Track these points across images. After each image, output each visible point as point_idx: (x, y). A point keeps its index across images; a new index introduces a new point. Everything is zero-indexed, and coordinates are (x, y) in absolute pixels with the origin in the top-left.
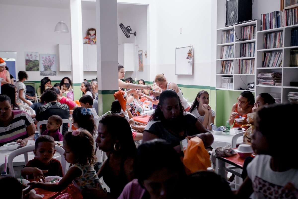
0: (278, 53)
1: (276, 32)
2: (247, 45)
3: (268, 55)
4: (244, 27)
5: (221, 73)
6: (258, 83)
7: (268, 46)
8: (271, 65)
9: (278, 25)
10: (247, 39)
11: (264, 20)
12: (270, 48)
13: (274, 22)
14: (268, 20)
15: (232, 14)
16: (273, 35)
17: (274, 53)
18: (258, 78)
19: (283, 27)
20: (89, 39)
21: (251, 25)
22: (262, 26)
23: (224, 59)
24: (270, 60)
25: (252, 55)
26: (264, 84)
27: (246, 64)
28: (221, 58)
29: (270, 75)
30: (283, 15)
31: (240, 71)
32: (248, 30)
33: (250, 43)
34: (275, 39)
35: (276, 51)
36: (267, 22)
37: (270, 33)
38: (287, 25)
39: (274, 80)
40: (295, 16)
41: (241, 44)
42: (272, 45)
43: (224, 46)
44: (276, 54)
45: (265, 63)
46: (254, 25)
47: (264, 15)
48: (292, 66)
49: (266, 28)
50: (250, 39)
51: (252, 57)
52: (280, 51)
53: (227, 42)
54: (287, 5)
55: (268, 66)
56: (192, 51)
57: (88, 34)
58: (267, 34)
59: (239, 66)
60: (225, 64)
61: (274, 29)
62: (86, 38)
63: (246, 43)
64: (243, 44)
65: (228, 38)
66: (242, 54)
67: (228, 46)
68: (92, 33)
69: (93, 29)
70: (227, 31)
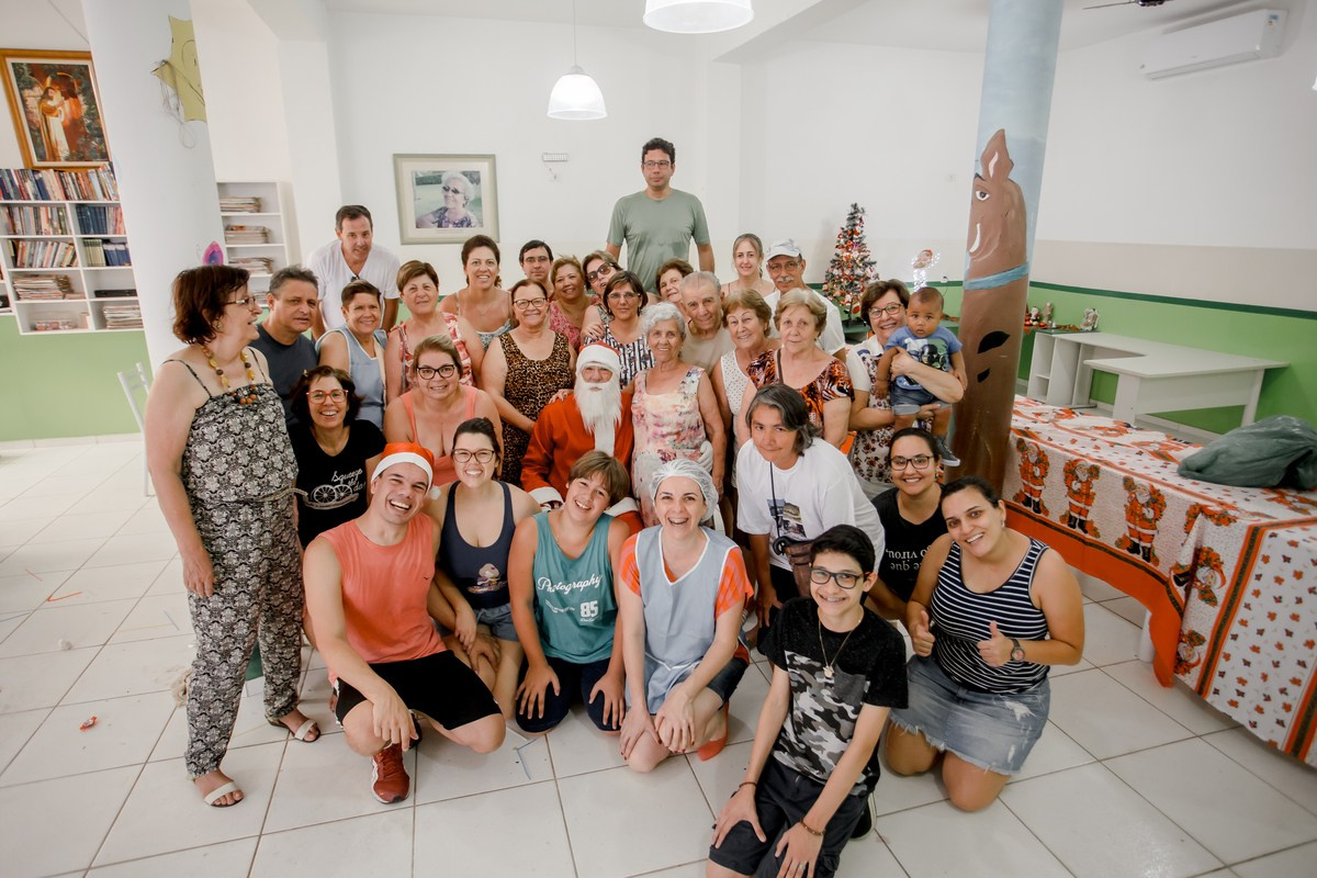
0: (50, 243)
1: (37, 207)
3: (25, 246)
6: (18, 298)
7: (19, 229)
8: (37, 264)
9: (43, 195)
12: (27, 234)
13: (30, 187)
14: (12, 182)
17: (40, 244)
18: (15, 289)
19: (57, 197)
24: (31, 255)
26: (38, 298)
29: (47, 282)
34: (37, 217)
35: (46, 241)
36: (9, 185)
38: (66, 197)
39: (61, 289)
40: (80, 185)
42: (32, 229)
44: (46, 244)
45: (19, 259)
48: (92, 265)
55: (31, 266)
58: (9, 207)
61: (33, 201)
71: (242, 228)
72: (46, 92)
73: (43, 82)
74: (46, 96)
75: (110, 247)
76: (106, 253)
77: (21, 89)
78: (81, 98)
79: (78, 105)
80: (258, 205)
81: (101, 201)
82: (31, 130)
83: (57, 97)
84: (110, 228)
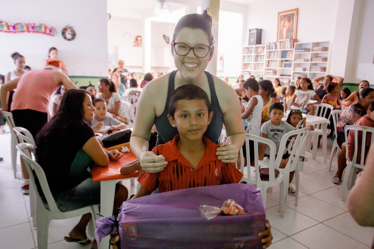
1: (274, 52)
2: (259, 56)
3: (270, 62)
4: (258, 47)
5: (244, 69)
6: (265, 75)
7: (270, 57)
8: (271, 66)
9: (276, 48)
10: (259, 53)
11: (270, 45)
12: (271, 59)
13: (274, 47)
15: (252, 40)
16: (273, 53)
17: (273, 61)
18: (265, 73)
19: (278, 50)
20: (137, 43)
21: (262, 47)
22: (268, 48)
23: (246, 62)
24: (271, 65)
25: (262, 61)
26: (268, 75)
27: (259, 66)
28: (244, 61)
29: (271, 71)
30: (278, 44)
31: (255, 69)
32: (260, 49)
33: (261, 56)
34: (274, 55)
35: (274, 61)
37: (272, 52)
38: (280, 49)
39: (273, 73)
40: (284, 45)
41: (256, 56)
42: (273, 57)
43: (245, 56)
45: (268, 65)
46: (264, 47)
47: (270, 43)
48: (282, 67)
49: (270, 49)
50: (261, 53)
51: (262, 62)
52: (276, 61)
53: (248, 53)
54: (280, 39)
55: (270, 67)
56: (223, 57)
57: (137, 39)
58: (270, 52)
59: (255, 66)
60: (246, 65)
61: (274, 50)
62: (135, 42)
63: (258, 56)
64: (257, 56)
65: (248, 52)
66: (256, 60)
67: (248, 56)
68: (139, 39)
69: (140, 36)
70: (248, 48)
71: (320, 57)
72: (285, 21)
73: (285, 19)
74: (285, 22)
75: (286, 62)
76: (285, 64)
77: (280, 21)
78: (291, 22)
79: (290, 24)
80: (326, 49)
81: (287, 49)
82: (280, 32)
83: (287, 22)
84: (287, 57)
